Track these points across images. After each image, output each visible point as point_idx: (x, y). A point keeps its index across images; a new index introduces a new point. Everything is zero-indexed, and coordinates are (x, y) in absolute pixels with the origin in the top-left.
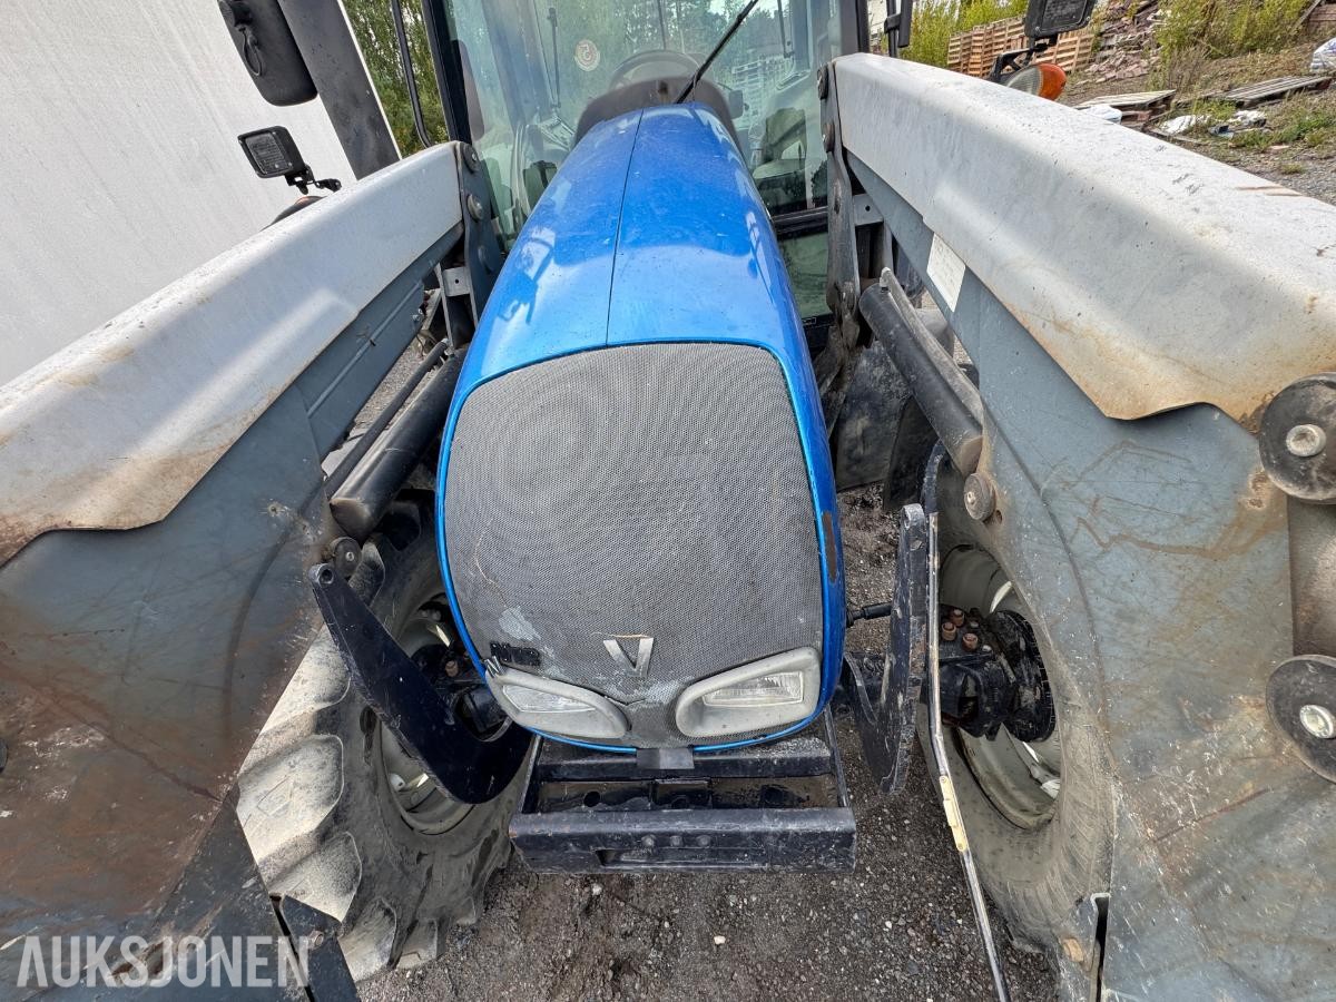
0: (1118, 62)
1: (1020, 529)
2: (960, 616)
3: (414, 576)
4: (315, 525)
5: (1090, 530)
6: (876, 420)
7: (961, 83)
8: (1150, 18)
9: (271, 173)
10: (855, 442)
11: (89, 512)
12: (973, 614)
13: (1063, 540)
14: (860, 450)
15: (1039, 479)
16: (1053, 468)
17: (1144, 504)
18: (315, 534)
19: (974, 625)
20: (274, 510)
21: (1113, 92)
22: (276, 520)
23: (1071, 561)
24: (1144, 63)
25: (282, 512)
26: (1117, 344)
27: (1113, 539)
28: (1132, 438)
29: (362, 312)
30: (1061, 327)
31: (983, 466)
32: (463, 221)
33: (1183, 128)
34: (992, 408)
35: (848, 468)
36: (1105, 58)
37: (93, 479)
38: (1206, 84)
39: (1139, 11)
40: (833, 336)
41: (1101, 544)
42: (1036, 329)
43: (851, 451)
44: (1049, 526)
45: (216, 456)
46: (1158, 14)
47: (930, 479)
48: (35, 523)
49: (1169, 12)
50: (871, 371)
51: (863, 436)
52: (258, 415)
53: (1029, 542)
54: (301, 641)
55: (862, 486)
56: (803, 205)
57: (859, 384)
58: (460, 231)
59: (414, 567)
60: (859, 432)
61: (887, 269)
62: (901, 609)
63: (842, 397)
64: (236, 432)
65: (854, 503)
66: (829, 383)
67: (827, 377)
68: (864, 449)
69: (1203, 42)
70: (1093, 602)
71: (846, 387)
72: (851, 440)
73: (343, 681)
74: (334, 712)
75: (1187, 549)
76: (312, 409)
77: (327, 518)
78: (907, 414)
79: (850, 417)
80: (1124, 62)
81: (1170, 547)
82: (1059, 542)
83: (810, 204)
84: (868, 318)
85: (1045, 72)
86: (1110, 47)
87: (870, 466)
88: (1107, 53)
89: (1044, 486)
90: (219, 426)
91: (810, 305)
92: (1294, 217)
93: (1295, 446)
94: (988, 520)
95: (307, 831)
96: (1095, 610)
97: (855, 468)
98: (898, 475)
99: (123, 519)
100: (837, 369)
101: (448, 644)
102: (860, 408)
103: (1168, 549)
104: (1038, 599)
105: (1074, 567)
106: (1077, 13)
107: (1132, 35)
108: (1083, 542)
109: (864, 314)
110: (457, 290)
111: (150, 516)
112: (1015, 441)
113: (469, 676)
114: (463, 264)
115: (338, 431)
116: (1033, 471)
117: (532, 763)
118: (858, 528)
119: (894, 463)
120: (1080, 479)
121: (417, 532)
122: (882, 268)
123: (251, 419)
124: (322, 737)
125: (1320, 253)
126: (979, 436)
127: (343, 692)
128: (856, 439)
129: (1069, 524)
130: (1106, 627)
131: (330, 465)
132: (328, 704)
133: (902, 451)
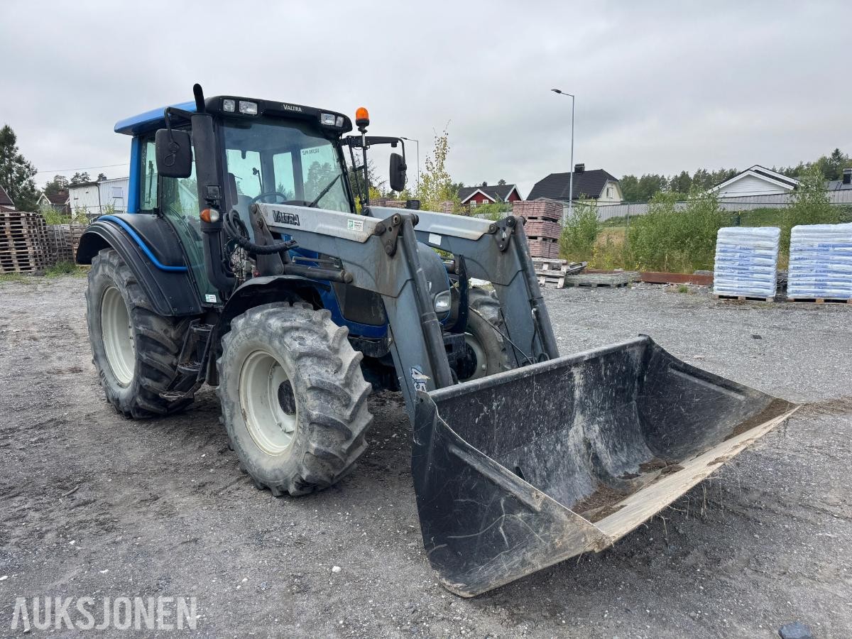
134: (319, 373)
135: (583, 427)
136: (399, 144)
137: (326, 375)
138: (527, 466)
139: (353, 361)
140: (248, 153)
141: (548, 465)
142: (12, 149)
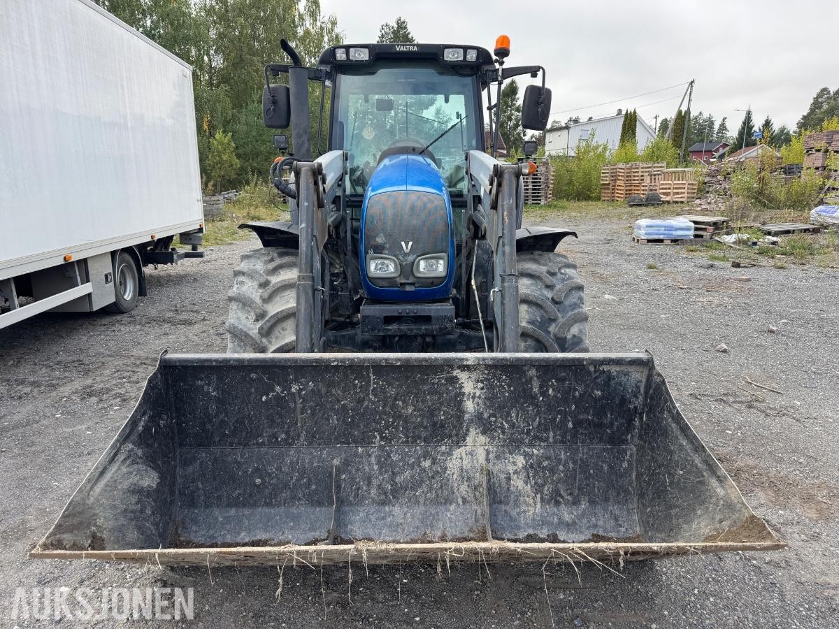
0: (713, 201)
21: (697, 214)
33: (733, 240)
36: (706, 197)
69: (761, 197)
80: (716, 202)
86: (710, 192)
88: (708, 194)
134: (238, 318)
135: (488, 452)
136: (540, 73)
137: (244, 321)
138: (358, 470)
139: (278, 313)
140: (452, 97)
141: (398, 479)
142: (514, 99)
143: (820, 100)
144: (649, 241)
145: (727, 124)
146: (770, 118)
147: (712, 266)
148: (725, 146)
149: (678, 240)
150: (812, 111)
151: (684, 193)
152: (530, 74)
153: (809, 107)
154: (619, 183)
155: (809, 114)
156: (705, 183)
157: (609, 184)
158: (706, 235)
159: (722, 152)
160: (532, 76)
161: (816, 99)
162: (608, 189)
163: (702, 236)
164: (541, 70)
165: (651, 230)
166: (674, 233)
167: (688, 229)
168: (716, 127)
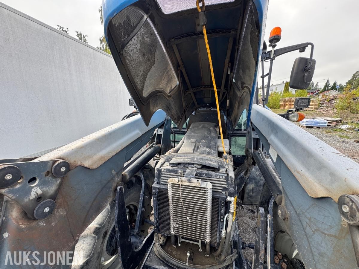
0: (326, 110)
1: (293, 223)
2: (281, 255)
3: (129, 197)
4: (118, 177)
5: (310, 226)
6: (256, 186)
7: (277, 117)
8: (333, 102)
9: (132, 105)
10: (250, 191)
11: (87, 164)
12: (285, 256)
13: (304, 229)
14: (251, 193)
15: (296, 210)
16: (300, 207)
17: (321, 221)
18: (117, 179)
19: (286, 260)
20: (113, 172)
21: (325, 116)
22: (112, 174)
23: (306, 235)
24: (333, 111)
25: (114, 172)
26: (310, 179)
27: (315, 230)
28: (317, 203)
29: (143, 135)
30: (298, 172)
31: (283, 203)
32: (165, 120)
33: (347, 128)
34: (284, 188)
35: (247, 198)
36: (322, 109)
37: (90, 157)
38: (352, 119)
39: (330, 100)
40: (246, 161)
41: (313, 231)
42: (293, 172)
43: (248, 193)
44: (300, 224)
45: (109, 158)
46: (335, 102)
47: (271, 206)
48: (79, 163)
49: (338, 102)
50: (256, 172)
51: (253, 190)
52: (119, 151)
53: (295, 228)
54: (105, 205)
55: (251, 205)
56: (241, 130)
57: (252, 175)
58: (164, 122)
59: (129, 195)
60: (251, 188)
61: (260, 149)
62: (258, 238)
63: (247, 177)
64: (114, 154)
65: (249, 210)
66: (244, 173)
67: (243, 171)
68: (253, 193)
69: (349, 109)
70: (312, 249)
71: (248, 175)
72: (249, 190)
73: (104, 221)
74: (99, 229)
75: (332, 236)
76: (127, 152)
77: (120, 177)
78: (265, 186)
79: (249, 183)
80: (327, 110)
81: (329, 234)
82: (302, 229)
83: (243, 130)
84: (255, 159)
85: (299, 115)
86: (323, 107)
87: (254, 199)
88: (322, 108)
89: (298, 212)
90: (112, 152)
91: (240, 152)
92: (343, 161)
93: (344, 210)
94: (284, 219)
95: (79, 265)
96: (313, 252)
97: (249, 198)
98: (262, 204)
99: (91, 166)
100: (246, 170)
101: (128, 220)
102: (252, 181)
103: (329, 235)
104: (299, 247)
105: (307, 238)
106: (306, 105)
107: (329, 105)
108: (308, 230)
109: (254, 158)
110: (159, 133)
111: (95, 167)
112: (290, 198)
113: (132, 231)
114: (162, 128)
115: (129, 158)
116: (295, 207)
117: (144, 263)
118: (250, 218)
119: (261, 200)
120: (306, 211)
121: (133, 185)
122: (259, 148)
123: (117, 152)
124: (94, 235)
125: (347, 170)
126: (281, 196)
127: (103, 224)
128: (250, 190)
129: (305, 224)
130: (317, 258)
131: (125, 165)
132: (99, 226)
133: (264, 197)
136: (309, 48)
143: (356, 75)
144: (307, 127)
145: (319, 84)
146: (336, 82)
147: (344, 142)
148: (318, 91)
149: (320, 127)
150: (353, 78)
151: (313, 107)
152: (298, 50)
153: (351, 77)
154: (286, 104)
155: (351, 80)
156: (320, 104)
157: (283, 104)
158: (332, 125)
159: (317, 92)
160: (300, 52)
161: (354, 75)
162: (282, 105)
163: (330, 125)
164: (310, 46)
165: (308, 123)
166: (318, 124)
167: (325, 123)
168: (315, 85)
